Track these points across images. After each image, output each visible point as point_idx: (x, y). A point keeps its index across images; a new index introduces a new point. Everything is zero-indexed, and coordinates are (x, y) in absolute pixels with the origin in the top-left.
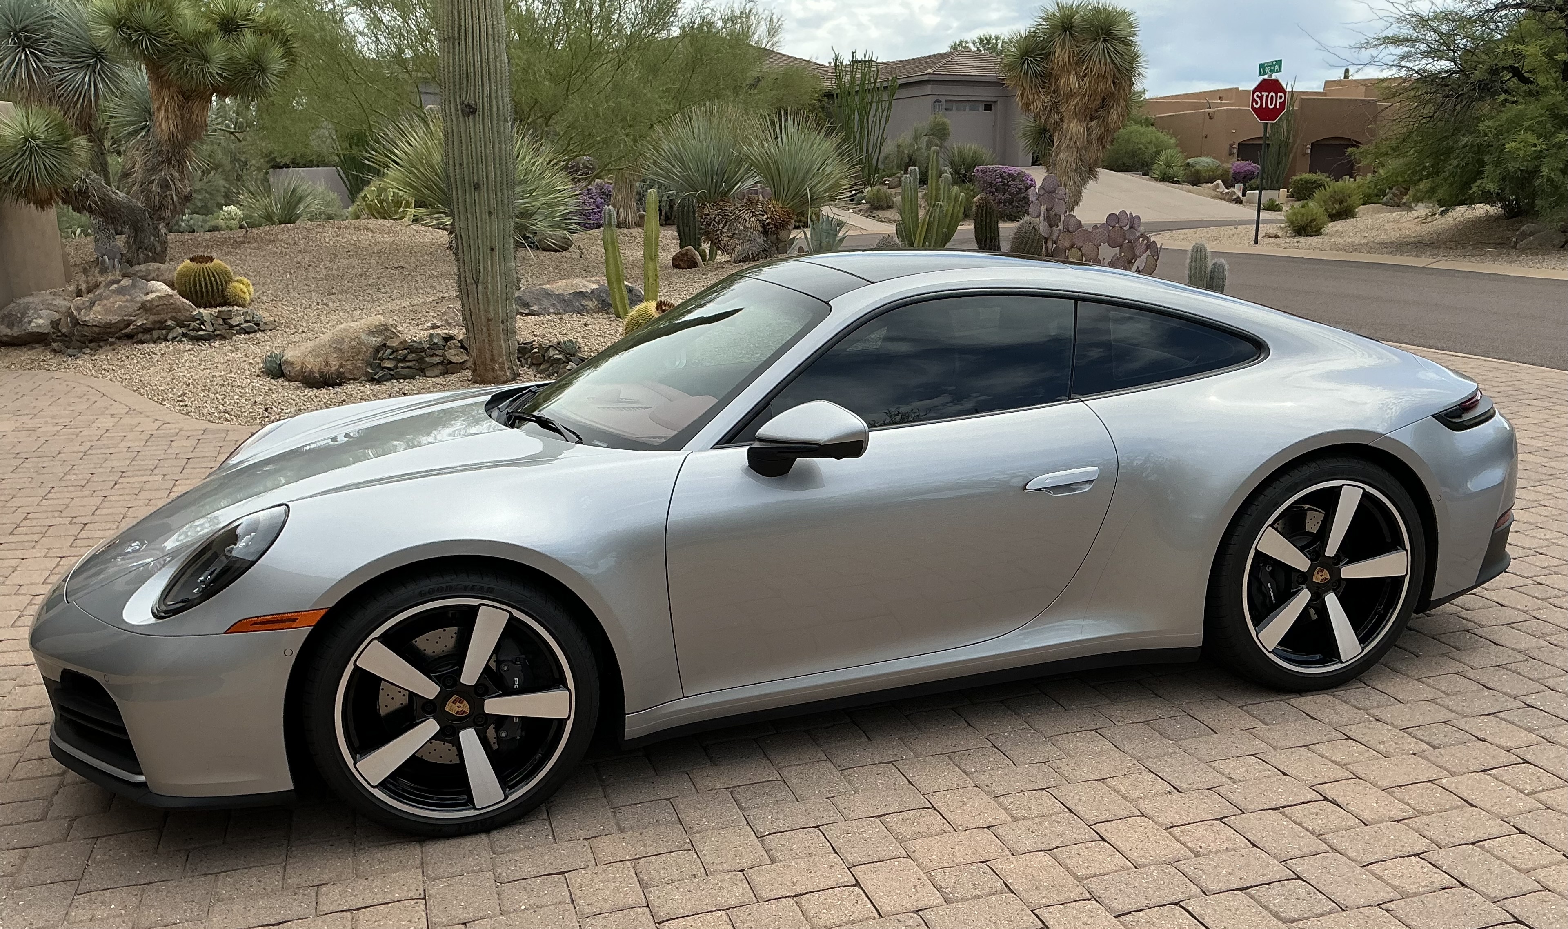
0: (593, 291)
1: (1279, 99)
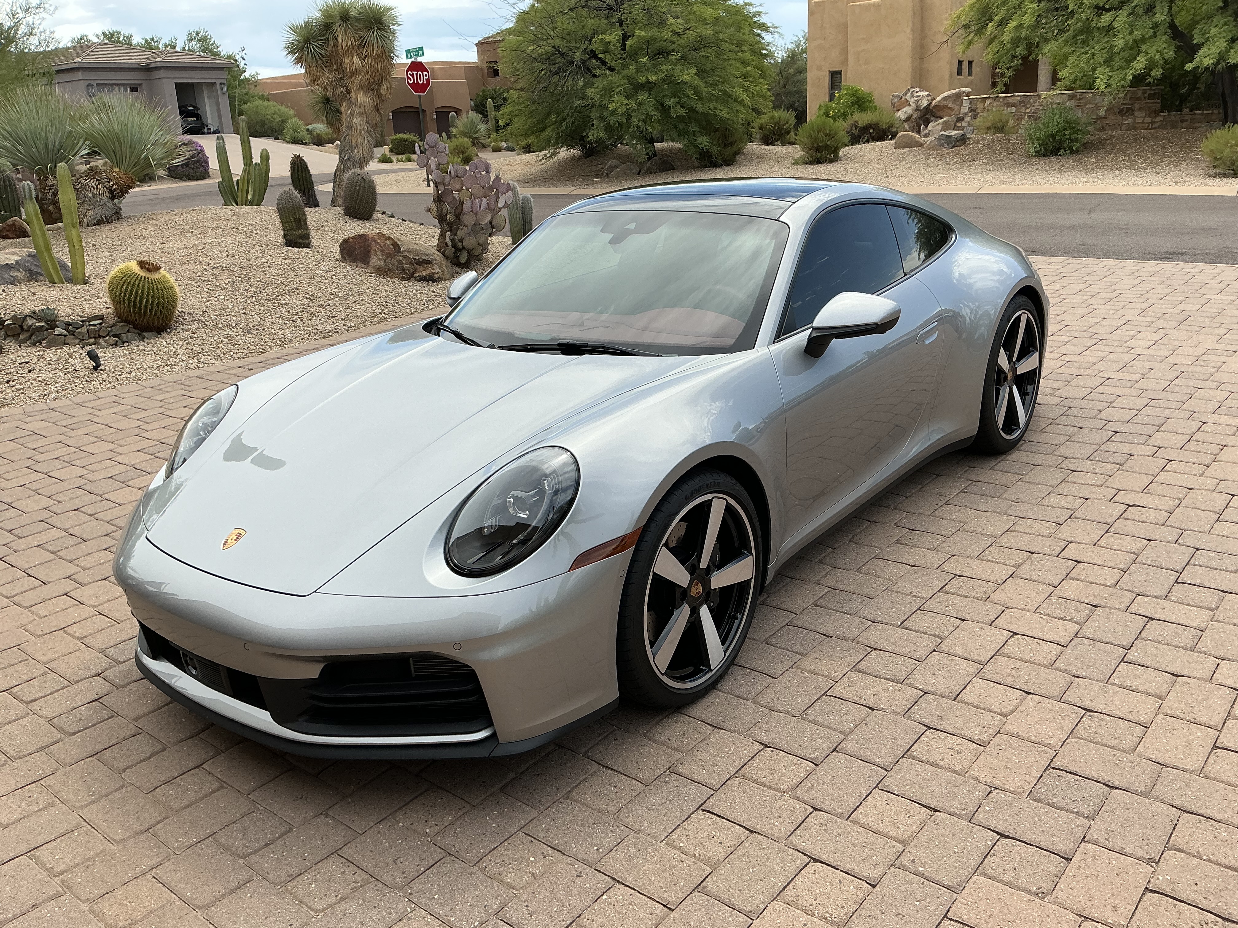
0: (17, 262)
1: (425, 76)
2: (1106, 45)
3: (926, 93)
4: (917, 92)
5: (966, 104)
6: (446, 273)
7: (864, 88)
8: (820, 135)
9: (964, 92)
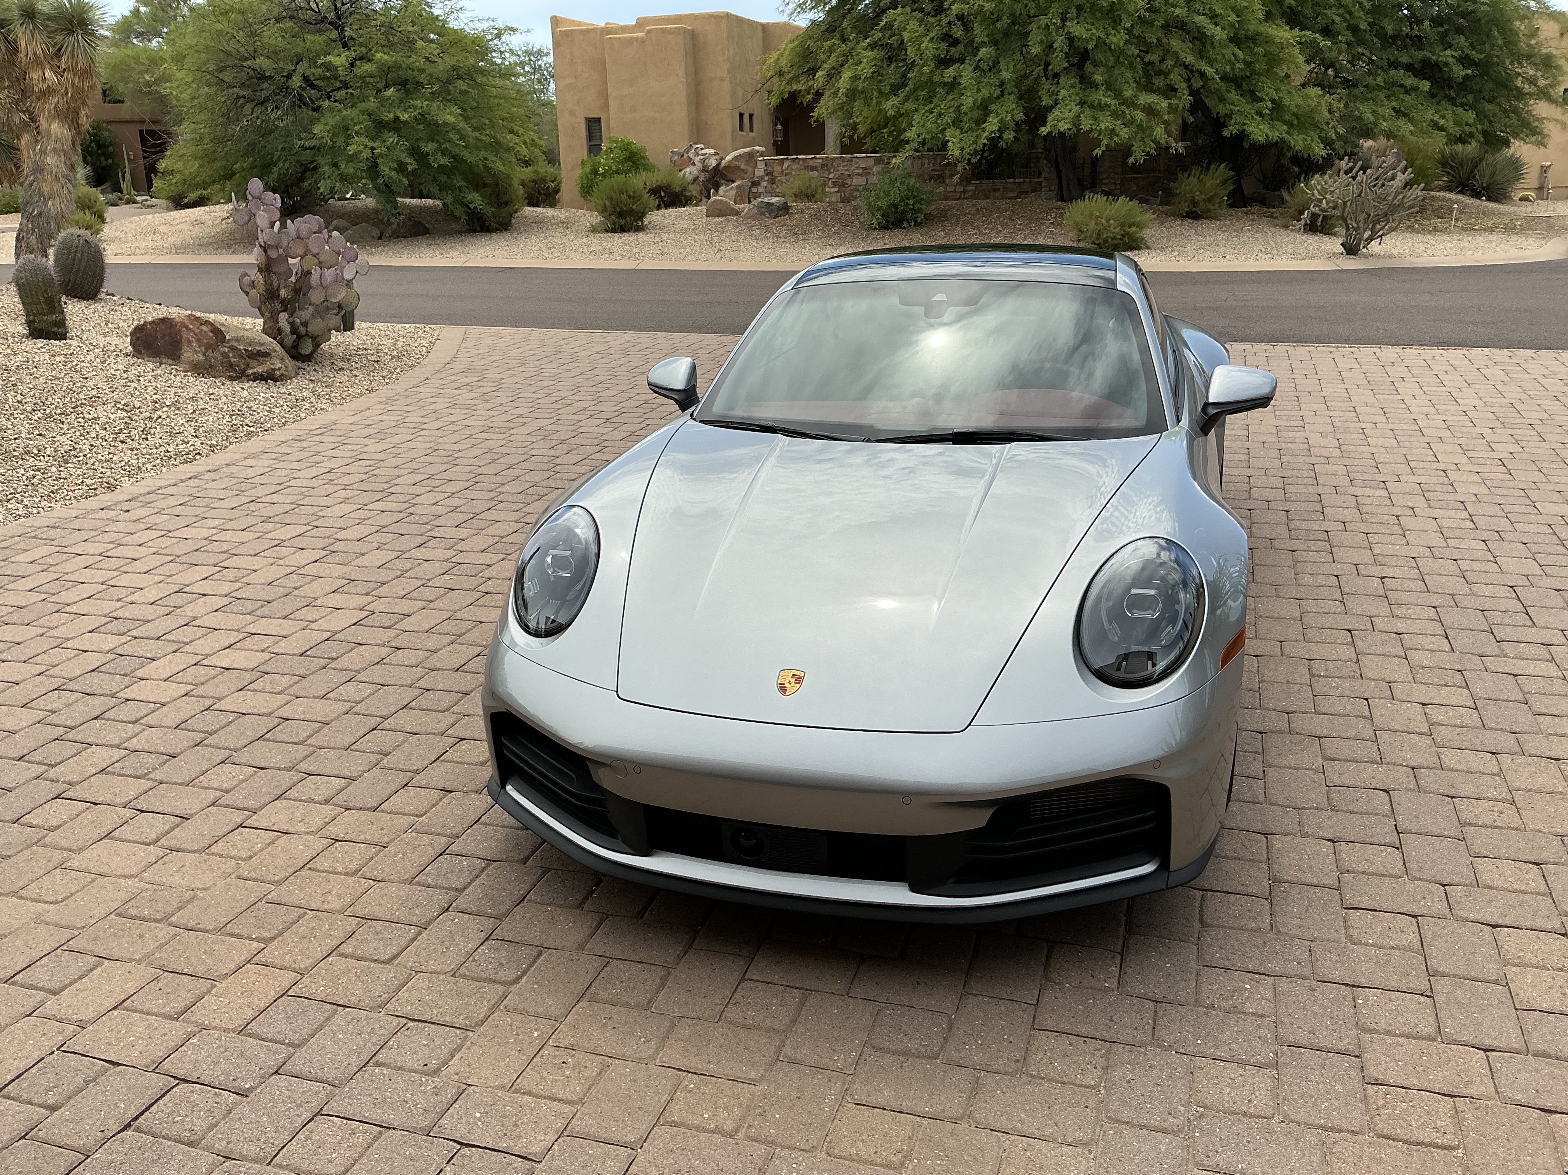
2: (952, 103)
3: (712, 151)
4: (702, 149)
5: (761, 166)
6: (290, 368)
7: (635, 140)
8: (624, 197)
9: (758, 152)
